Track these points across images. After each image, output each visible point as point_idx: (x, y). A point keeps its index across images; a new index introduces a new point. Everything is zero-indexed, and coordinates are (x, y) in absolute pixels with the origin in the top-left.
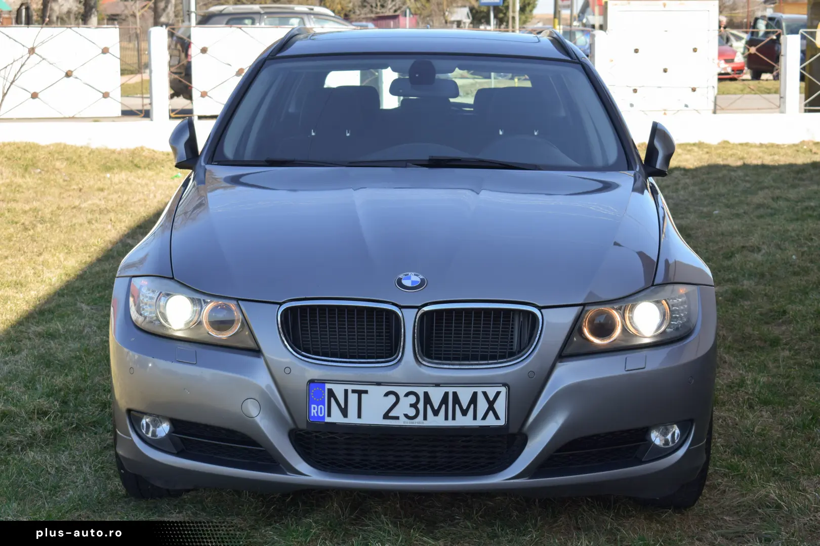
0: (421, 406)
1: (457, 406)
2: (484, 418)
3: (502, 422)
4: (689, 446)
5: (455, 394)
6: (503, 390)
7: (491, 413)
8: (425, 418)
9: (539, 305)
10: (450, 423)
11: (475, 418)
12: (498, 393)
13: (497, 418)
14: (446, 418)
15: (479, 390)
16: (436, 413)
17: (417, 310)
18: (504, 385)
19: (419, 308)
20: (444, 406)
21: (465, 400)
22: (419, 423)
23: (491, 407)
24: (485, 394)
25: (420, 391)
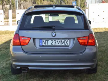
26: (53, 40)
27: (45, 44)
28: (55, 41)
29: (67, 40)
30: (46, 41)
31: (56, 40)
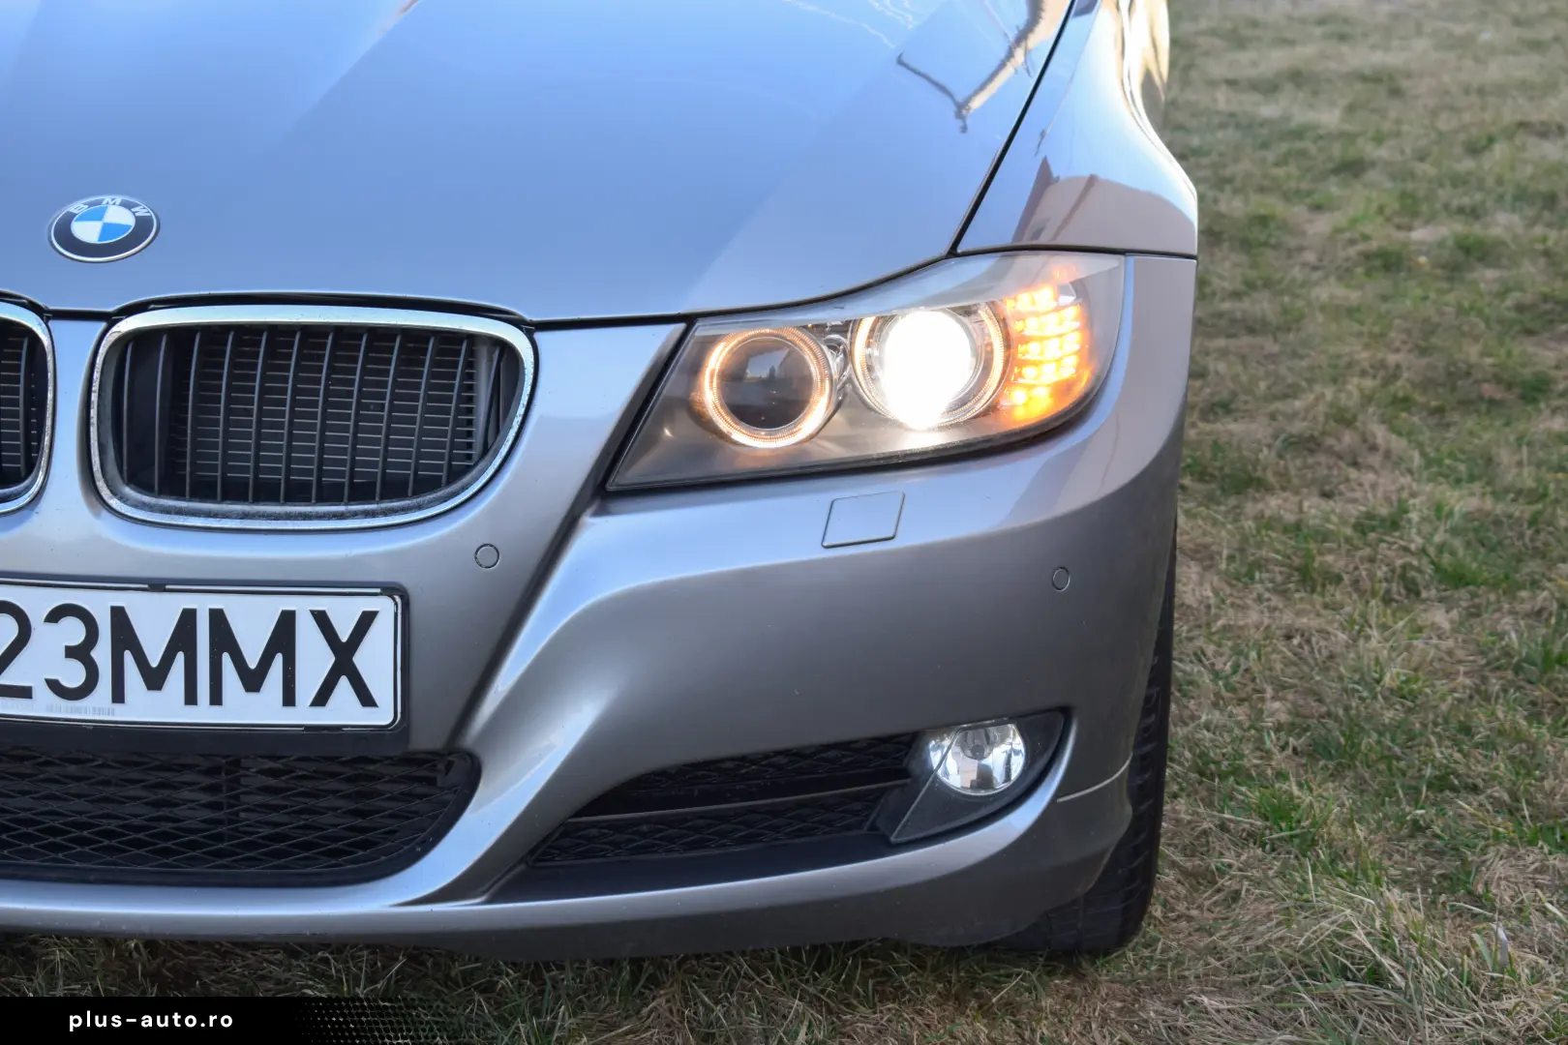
0: (102, 654)
1: (226, 658)
2: (321, 699)
3: (382, 715)
4: (1058, 793)
5: (218, 618)
6: (386, 608)
7: (344, 682)
8: (118, 696)
9: (528, 318)
10: (203, 714)
11: (289, 699)
12: (367, 619)
13: (366, 699)
14: (191, 698)
15: (303, 606)
16: (154, 679)
17: (103, 325)
18: (389, 590)
19: (111, 319)
20: (180, 657)
21: (253, 635)
22: (100, 711)
23: (344, 664)
24: (321, 619)
25: (99, 604)
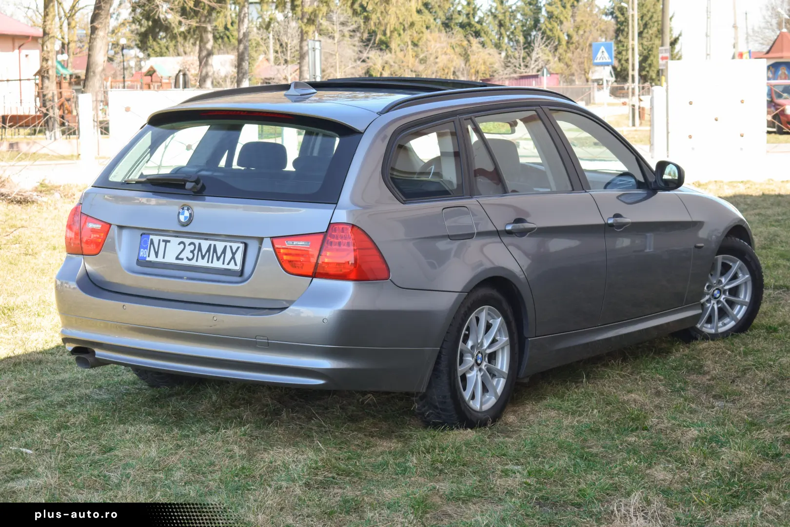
26: (187, 241)
27: (157, 254)
28: (192, 247)
29: (235, 246)
30: (162, 244)
31: (197, 242)
